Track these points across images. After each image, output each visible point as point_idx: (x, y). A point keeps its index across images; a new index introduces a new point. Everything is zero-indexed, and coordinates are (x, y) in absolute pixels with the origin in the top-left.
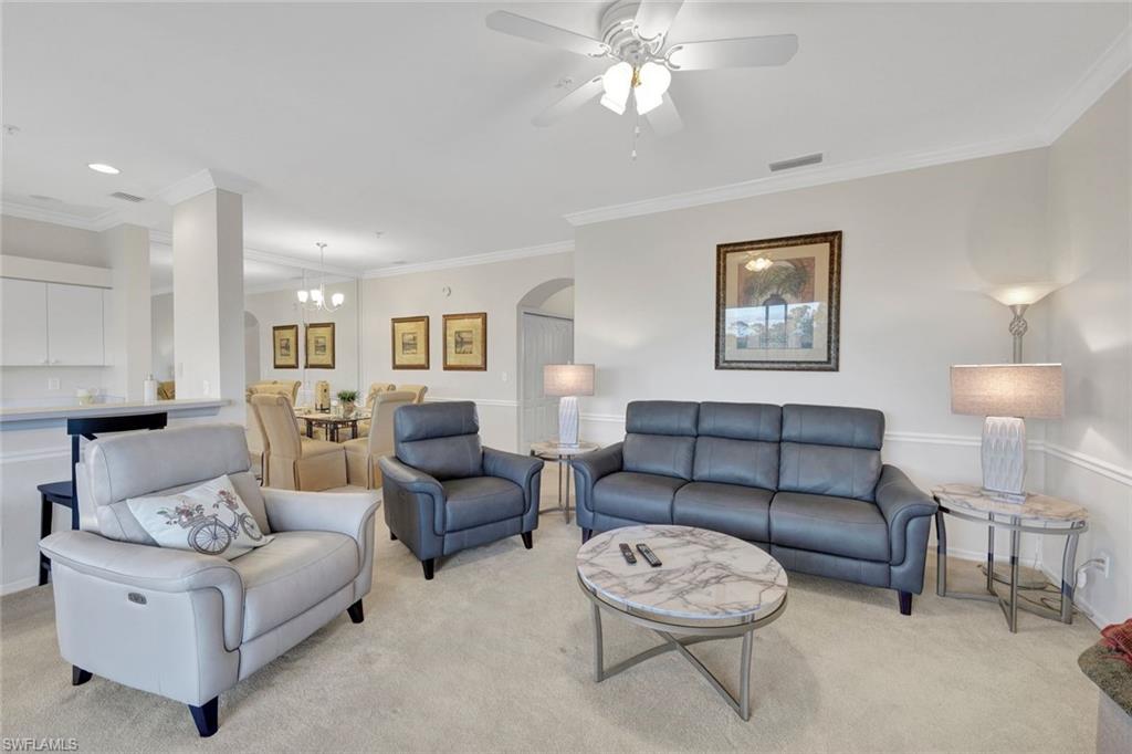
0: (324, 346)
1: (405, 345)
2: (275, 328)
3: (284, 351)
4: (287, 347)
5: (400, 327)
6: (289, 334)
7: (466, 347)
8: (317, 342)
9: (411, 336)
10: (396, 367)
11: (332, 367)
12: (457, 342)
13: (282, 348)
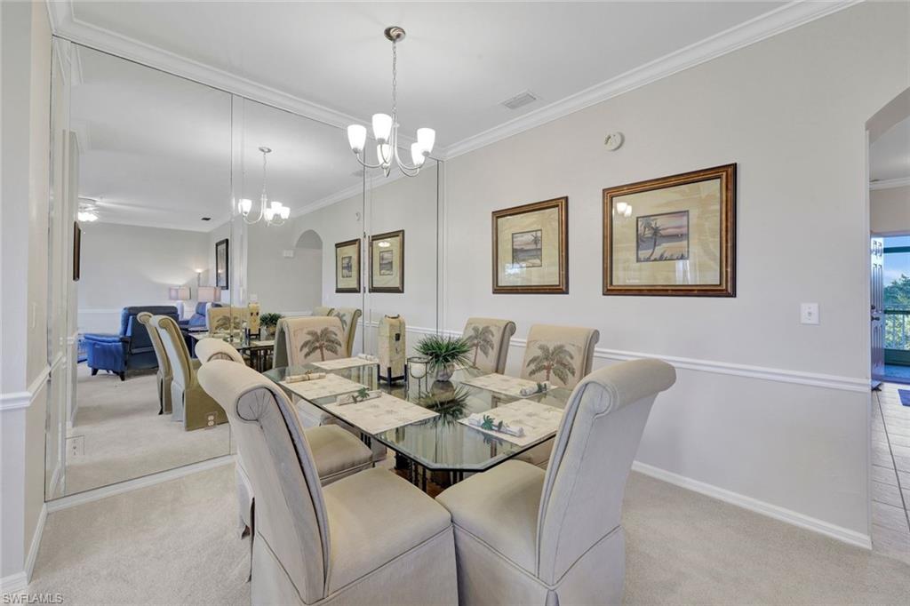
0: (391, 263)
1: (517, 255)
2: (338, 246)
3: (345, 271)
4: (349, 267)
5: (509, 225)
6: (351, 251)
7: (663, 248)
8: (382, 258)
9: (529, 237)
10: (498, 290)
11: (399, 290)
12: (640, 240)
13: (343, 268)
